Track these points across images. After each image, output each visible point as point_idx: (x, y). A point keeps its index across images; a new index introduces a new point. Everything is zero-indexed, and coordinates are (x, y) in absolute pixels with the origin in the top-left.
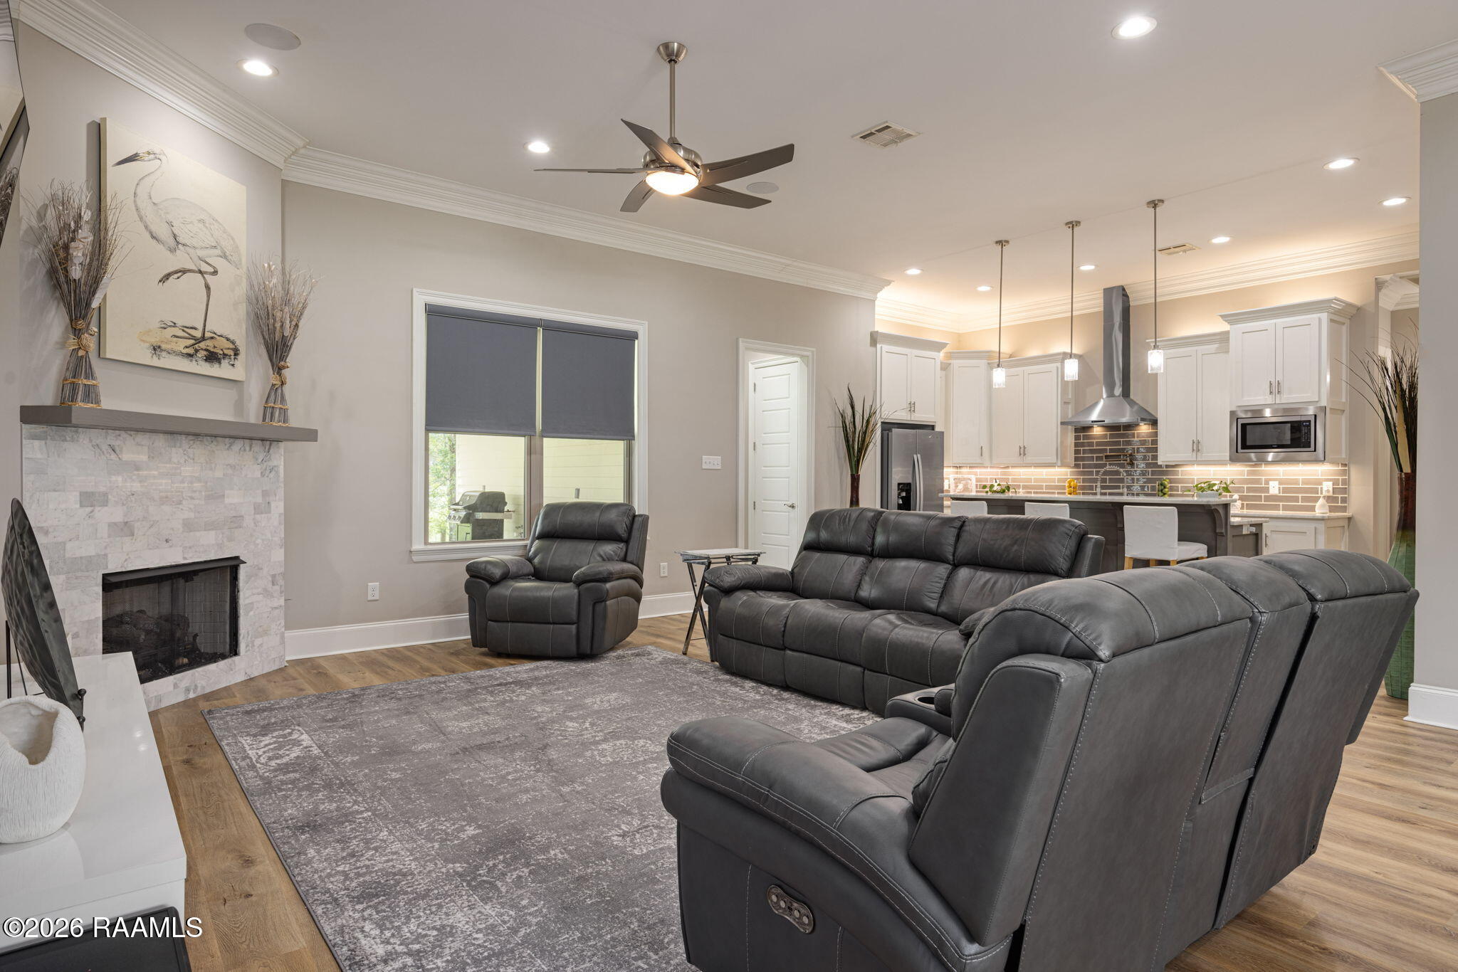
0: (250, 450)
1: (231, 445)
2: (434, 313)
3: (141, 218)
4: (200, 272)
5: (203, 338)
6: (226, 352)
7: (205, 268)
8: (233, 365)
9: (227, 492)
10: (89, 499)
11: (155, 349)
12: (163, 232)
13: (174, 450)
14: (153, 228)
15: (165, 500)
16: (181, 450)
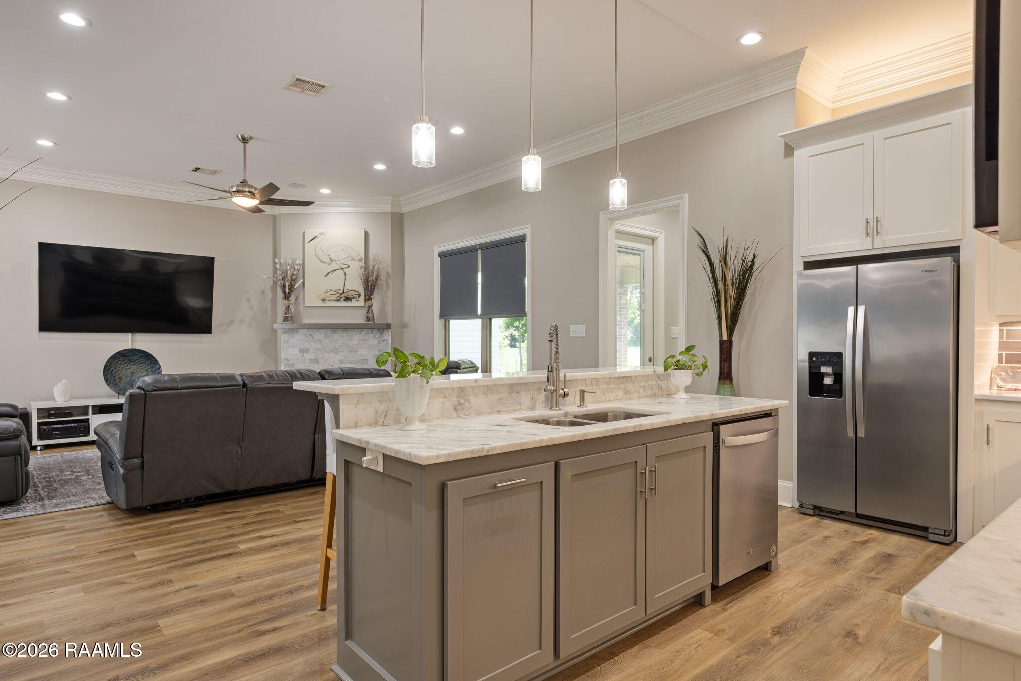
0: (372, 333)
1: (361, 331)
2: (442, 255)
3: (317, 257)
4: (342, 268)
5: (344, 293)
6: (354, 296)
7: (343, 266)
8: (358, 301)
9: (359, 350)
10: (303, 351)
11: (323, 300)
12: (326, 259)
13: (335, 335)
14: (322, 259)
15: (330, 352)
16: (338, 335)
